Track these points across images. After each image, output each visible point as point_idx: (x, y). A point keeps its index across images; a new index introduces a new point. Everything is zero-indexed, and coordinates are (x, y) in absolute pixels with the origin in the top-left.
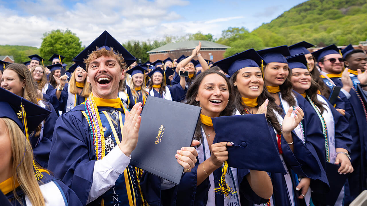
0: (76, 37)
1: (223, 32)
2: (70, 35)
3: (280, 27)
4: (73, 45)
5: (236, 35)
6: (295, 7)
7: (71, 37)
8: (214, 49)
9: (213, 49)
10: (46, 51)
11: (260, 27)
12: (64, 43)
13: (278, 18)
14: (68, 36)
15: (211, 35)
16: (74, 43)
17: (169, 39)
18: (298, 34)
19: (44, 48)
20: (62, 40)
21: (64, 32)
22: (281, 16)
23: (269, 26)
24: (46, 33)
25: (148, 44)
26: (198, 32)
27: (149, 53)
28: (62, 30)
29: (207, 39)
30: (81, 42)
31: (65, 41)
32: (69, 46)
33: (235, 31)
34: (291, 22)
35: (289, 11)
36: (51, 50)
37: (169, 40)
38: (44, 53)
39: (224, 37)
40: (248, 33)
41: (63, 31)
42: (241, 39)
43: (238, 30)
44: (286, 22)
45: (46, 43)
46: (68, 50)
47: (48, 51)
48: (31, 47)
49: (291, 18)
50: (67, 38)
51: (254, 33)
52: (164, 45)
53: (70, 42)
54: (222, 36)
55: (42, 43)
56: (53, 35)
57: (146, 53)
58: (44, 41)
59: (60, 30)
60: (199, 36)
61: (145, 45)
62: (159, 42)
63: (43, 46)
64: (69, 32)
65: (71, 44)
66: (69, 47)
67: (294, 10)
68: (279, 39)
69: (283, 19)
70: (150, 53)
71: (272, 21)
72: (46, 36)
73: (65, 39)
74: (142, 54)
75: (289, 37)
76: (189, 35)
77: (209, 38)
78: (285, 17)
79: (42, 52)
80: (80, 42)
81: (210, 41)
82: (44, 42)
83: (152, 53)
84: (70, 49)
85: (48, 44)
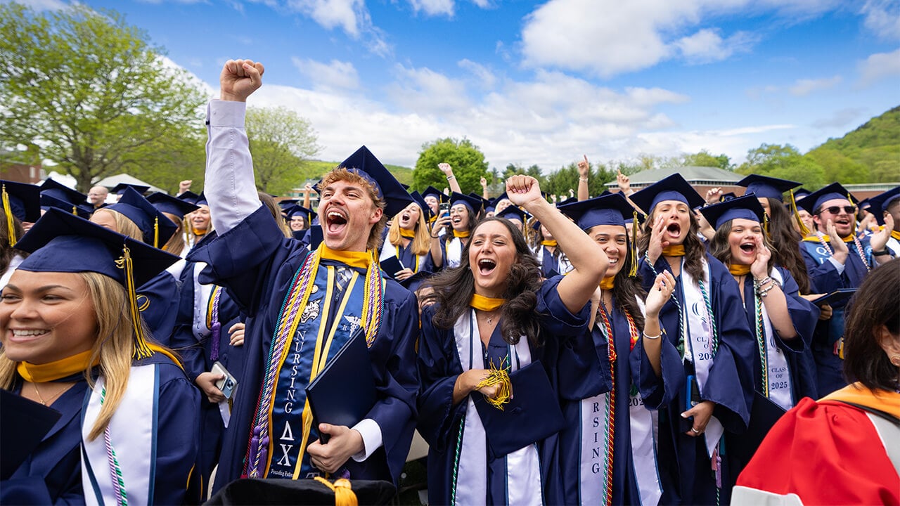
0: (479, 152)
1: (750, 152)
2: (467, 149)
3: (861, 147)
4: (473, 167)
5: (774, 160)
6: (893, 111)
7: (469, 153)
8: (730, 183)
9: (726, 183)
10: (423, 175)
11: (823, 145)
12: (456, 163)
13: (858, 129)
14: (464, 151)
15: (726, 157)
16: (474, 165)
17: (648, 162)
18: (895, 161)
19: (421, 169)
20: (453, 156)
21: (459, 142)
22: (865, 126)
23: (840, 144)
24: (427, 144)
25: (608, 170)
26: (703, 152)
27: (608, 186)
28: (454, 139)
29: (719, 164)
30: (487, 164)
31: (457, 158)
32: (465, 168)
33: (773, 151)
34: (884, 138)
35: (881, 118)
36: (433, 173)
37: (648, 165)
38: (420, 178)
39: (752, 162)
40: (799, 156)
41: (457, 141)
42: (783, 166)
43: (778, 149)
44: (874, 137)
45: (424, 161)
46: (462, 175)
47: (427, 176)
48: (401, 168)
49: (885, 131)
50: (463, 154)
51: (809, 156)
52: (637, 172)
53: (468, 161)
54: (746, 161)
55: (417, 162)
56: (437, 148)
57: (602, 186)
58: (421, 158)
59: (452, 138)
60: (703, 158)
61: (602, 170)
62: (629, 166)
63: (420, 167)
64: (468, 144)
65: (468, 165)
66: (466, 170)
67: (890, 115)
68: (858, 168)
69: (868, 132)
70: (611, 186)
71: (847, 135)
72: (427, 148)
73: (458, 156)
74: (596, 187)
75: (877, 166)
76: (685, 156)
77: (723, 162)
78: (873, 129)
79: (417, 177)
80: (485, 162)
81: (724, 168)
82: (421, 160)
83: (614, 186)
84: (467, 172)
85: (426, 163)
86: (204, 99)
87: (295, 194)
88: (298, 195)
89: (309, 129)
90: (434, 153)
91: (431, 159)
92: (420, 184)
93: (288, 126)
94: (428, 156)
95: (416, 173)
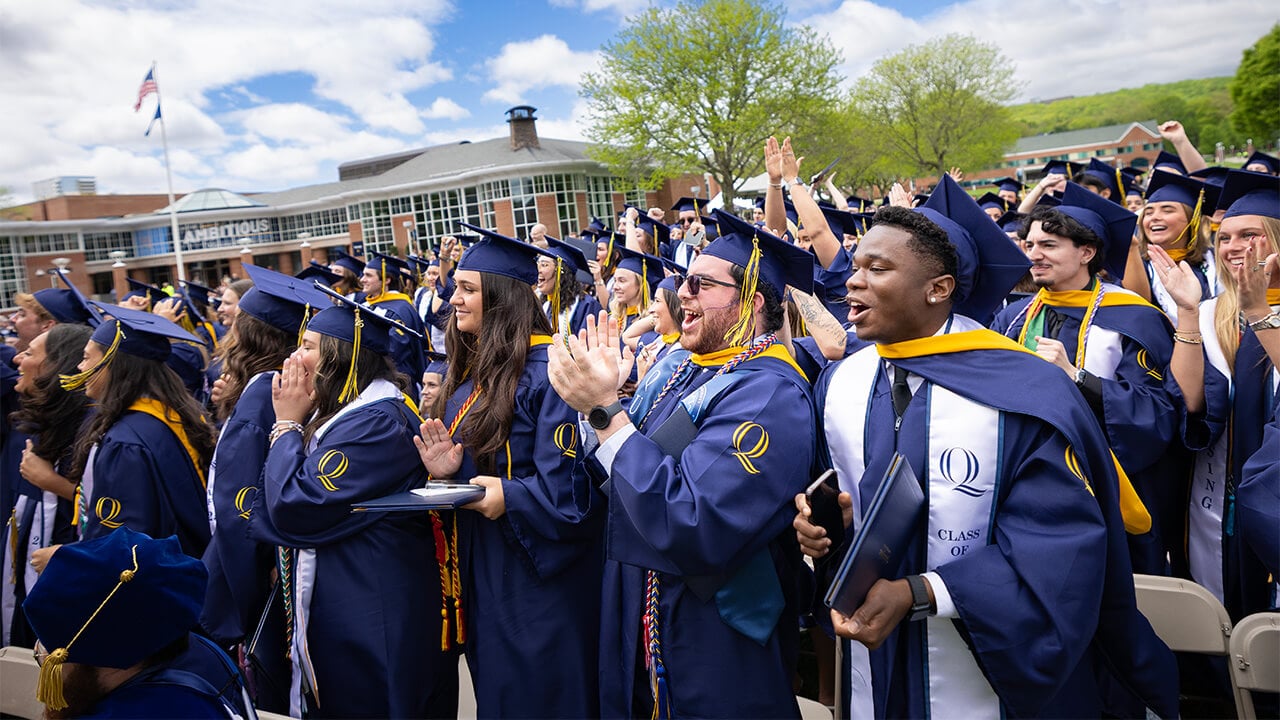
10: (1254, 94)
19: (1248, 80)
38: (1247, 99)
45: (1254, 63)
47: (1265, 92)
58: (1247, 59)
79: (1240, 99)
82: (1248, 63)
86: (833, 58)
87: (1020, 162)
88: (1025, 162)
89: (998, 58)
92: (1249, 111)
93: (963, 62)
95: (1238, 92)
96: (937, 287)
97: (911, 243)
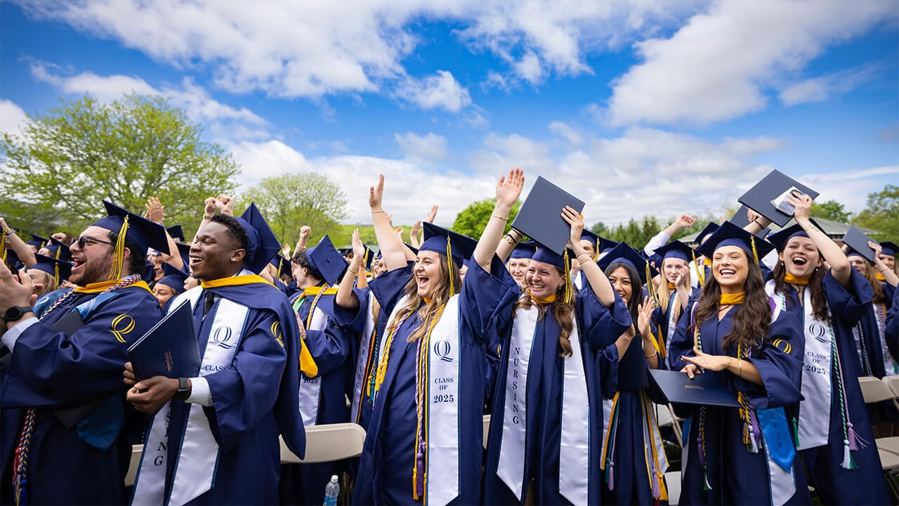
39: (875, 208)
56: (474, 208)
72: (465, 209)
82: (459, 220)
85: (464, 223)
89: (339, 193)
90: (471, 213)
91: (468, 219)
93: (319, 191)
94: (464, 216)
96: (236, 255)
97: (227, 231)
